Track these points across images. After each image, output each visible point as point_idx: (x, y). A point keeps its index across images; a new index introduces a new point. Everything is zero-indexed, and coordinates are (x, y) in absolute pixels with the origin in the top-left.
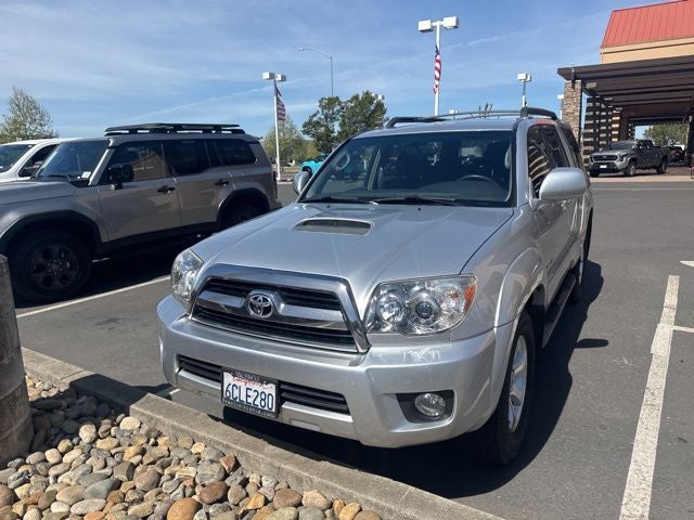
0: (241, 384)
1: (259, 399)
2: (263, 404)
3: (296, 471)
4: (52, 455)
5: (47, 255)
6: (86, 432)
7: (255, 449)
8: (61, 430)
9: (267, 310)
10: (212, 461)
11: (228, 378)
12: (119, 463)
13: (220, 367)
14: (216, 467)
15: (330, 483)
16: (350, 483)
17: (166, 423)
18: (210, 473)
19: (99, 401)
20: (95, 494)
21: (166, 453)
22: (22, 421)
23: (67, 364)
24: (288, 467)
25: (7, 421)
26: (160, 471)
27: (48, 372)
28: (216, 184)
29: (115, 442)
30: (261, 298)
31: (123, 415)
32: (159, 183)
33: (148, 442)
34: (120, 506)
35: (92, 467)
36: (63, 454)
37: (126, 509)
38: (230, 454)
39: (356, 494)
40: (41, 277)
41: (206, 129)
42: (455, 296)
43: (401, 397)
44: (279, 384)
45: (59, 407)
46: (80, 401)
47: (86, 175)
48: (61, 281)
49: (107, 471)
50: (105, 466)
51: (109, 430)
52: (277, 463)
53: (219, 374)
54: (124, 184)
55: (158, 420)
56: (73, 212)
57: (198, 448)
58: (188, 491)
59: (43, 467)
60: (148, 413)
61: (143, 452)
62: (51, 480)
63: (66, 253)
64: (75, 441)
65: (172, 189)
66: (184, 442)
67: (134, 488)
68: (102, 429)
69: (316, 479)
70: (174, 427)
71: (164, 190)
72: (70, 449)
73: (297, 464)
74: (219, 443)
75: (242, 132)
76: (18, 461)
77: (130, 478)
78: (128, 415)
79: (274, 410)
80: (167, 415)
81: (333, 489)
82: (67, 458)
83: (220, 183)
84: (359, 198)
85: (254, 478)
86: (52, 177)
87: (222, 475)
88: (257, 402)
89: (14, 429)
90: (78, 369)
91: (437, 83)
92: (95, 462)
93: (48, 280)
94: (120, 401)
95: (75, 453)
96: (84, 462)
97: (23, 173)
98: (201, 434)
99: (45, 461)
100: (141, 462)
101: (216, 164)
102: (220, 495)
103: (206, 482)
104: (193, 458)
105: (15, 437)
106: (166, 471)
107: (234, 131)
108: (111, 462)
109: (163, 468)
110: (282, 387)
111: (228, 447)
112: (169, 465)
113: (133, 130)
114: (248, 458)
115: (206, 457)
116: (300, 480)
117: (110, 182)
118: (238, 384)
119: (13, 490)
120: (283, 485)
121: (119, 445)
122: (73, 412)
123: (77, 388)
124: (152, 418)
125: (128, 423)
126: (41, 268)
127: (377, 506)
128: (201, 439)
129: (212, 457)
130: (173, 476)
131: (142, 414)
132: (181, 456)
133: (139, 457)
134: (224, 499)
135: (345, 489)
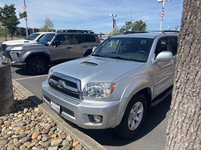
0: (54, 104)
2: (58, 111)
3: (67, 130)
4: (16, 114)
5: (37, 63)
6: (25, 110)
7: (61, 122)
8: (20, 109)
9: (62, 86)
10: (50, 123)
11: (51, 102)
12: (29, 119)
13: (50, 99)
14: (49, 125)
15: (74, 135)
16: (79, 136)
17: (44, 111)
18: (48, 126)
19: (32, 102)
20: (20, 126)
21: (41, 119)
22: (10, 105)
23: (30, 92)
24: (66, 128)
25: (6, 105)
26: (37, 123)
27: (25, 94)
28: (84, 47)
29: (31, 114)
30: (60, 82)
32: (68, 46)
33: (38, 115)
34: (23, 130)
35: (23, 119)
36: (18, 115)
37: (24, 131)
38: (55, 122)
39: (79, 139)
40: (35, 69)
41: (83, 31)
42: (109, 88)
43: (89, 115)
44: (61, 106)
45: (23, 103)
46: (28, 102)
47: (49, 43)
48: (40, 70)
49: (25, 121)
50: (26, 119)
51: (31, 110)
52: (64, 127)
54: (58, 46)
56: (44, 52)
57: (48, 119)
58: (41, 130)
59: (12, 117)
60: (41, 108)
61: (36, 117)
62: (13, 121)
63: (42, 63)
64: (23, 112)
65: (71, 48)
66: (46, 117)
67: (29, 126)
68: (29, 110)
69: (71, 133)
71: (69, 48)
72: (20, 114)
73: (68, 128)
74: (53, 119)
75: (93, 33)
76: (8, 115)
77: (29, 124)
78: (37, 107)
79: (59, 113)
80: (45, 109)
81: (74, 136)
82: (18, 116)
83: (85, 47)
84: (105, 56)
85: (58, 130)
86: (42, 43)
87: (50, 127)
88: (56, 110)
89: (8, 107)
90: (32, 94)
91: (162, 18)
92: (24, 118)
93: (37, 69)
94: (36, 103)
95: (21, 115)
96: (22, 118)
97: (37, 41)
98: (50, 115)
99: (14, 116)
100: (34, 120)
101: (84, 41)
102: (47, 132)
103: (46, 128)
104: (46, 121)
105: (8, 109)
106: (38, 124)
107: (91, 32)
108: (27, 119)
109: (38, 123)
110: (62, 107)
112: (40, 122)
113: (64, 31)
114: (58, 124)
115: (49, 122)
117: (54, 45)
119: (4, 121)
120: (64, 133)
121: (32, 115)
122: (25, 105)
123: (29, 98)
125: (36, 109)
126: (35, 66)
127: (83, 143)
128: (50, 117)
130: (39, 125)
131: (40, 108)
132: (44, 120)
133: (34, 119)
134: (47, 133)
135: (77, 137)
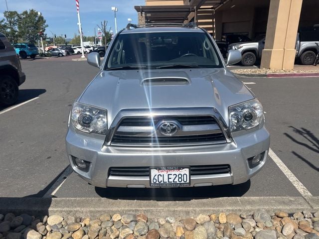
1: (177, 178)
2: (180, 180)
3: (184, 209)
9: (173, 130)
10: (134, 221)
11: (154, 172)
13: (148, 167)
14: (141, 223)
15: (206, 208)
16: (213, 205)
17: (84, 211)
18: (141, 227)
21: (100, 227)
30: (168, 124)
31: (46, 216)
33: (81, 226)
39: (221, 209)
44: (192, 168)
51: (45, 228)
52: (172, 209)
53: (148, 171)
55: (76, 211)
57: (117, 218)
60: (66, 209)
61: (84, 232)
66: (105, 217)
68: (41, 230)
69: (198, 209)
70: (91, 212)
74: (130, 211)
79: (188, 181)
85: (162, 221)
88: (176, 180)
91: (78, 8)
98: (115, 209)
103: (143, 233)
106: (113, 237)
111: (136, 211)
114: (152, 212)
115: (127, 220)
116: (188, 213)
118: (162, 174)
124: (71, 211)
125: (53, 219)
127: (233, 210)
129: (132, 219)
131: (61, 212)
132: (110, 225)
133: (86, 236)
135: (215, 209)
